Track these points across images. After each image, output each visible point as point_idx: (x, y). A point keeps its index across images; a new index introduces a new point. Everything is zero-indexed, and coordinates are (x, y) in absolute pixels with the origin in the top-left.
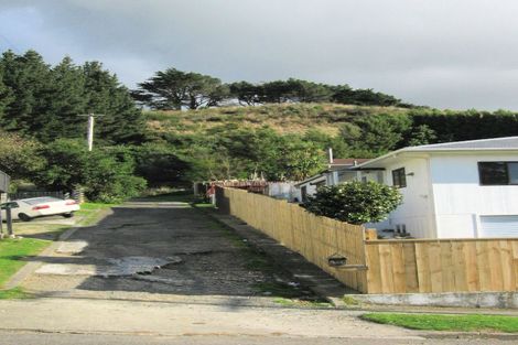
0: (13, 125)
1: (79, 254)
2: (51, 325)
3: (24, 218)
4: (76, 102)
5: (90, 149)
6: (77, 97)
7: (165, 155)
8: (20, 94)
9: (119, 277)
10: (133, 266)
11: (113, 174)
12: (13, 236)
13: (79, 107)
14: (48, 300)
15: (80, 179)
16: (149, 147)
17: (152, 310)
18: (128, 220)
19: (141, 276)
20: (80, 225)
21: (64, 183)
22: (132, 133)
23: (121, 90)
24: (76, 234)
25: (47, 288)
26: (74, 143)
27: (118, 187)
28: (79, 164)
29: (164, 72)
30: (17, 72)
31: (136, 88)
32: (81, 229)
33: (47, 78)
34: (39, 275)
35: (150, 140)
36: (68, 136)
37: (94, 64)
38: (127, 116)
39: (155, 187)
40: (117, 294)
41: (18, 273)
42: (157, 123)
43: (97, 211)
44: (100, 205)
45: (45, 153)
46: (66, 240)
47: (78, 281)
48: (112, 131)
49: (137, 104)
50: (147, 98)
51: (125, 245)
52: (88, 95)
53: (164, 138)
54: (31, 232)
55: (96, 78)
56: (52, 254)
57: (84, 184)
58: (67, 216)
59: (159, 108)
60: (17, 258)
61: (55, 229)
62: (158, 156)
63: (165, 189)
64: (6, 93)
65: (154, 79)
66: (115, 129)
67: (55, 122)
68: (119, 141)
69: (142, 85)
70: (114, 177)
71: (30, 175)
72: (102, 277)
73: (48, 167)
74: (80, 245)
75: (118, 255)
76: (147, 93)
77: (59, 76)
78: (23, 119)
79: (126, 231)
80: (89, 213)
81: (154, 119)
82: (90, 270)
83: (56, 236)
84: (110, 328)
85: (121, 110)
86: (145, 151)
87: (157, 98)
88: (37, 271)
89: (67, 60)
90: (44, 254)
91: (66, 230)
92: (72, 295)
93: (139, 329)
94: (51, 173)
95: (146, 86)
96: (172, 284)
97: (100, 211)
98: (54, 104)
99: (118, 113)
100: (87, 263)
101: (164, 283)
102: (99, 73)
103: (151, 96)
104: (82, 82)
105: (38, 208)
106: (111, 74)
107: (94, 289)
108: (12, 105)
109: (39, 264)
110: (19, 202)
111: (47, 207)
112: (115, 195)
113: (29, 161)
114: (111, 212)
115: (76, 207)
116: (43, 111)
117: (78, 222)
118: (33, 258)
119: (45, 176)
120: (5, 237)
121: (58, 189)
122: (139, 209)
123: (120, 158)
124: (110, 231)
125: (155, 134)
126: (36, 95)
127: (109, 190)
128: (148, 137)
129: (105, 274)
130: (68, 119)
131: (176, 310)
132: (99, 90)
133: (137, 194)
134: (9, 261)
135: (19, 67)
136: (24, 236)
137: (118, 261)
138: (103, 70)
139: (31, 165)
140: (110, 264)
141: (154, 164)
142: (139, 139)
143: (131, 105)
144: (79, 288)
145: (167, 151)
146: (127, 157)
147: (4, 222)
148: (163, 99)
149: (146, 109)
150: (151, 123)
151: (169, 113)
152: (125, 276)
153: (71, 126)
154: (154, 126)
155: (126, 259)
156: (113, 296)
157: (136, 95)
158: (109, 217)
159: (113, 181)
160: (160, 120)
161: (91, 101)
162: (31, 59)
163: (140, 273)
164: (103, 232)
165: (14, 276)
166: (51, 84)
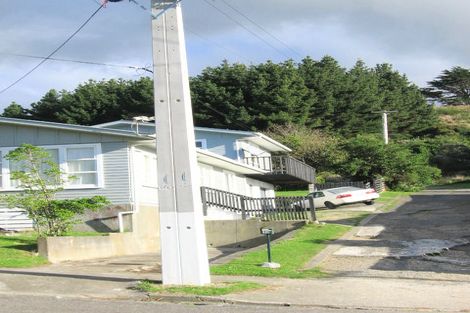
0: (319, 123)
1: (376, 237)
2: (339, 301)
3: (329, 205)
4: (373, 101)
5: (387, 142)
6: (373, 96)
7: (457, 146)
8: (321, 96)
9: (410, 258)
10: (423, 248)
11: (409, 165)
12: (317, 222)
13: (376, 105)
14: (342, 279)
15: (380, 170)
16: (441, 139)
17: (436, 288)
18: (423, 206)
19: (430, 258)
20: (379, 212)
21: (366, 173)
22: (427, 127)
23: (412, 88)
24: (374, 220)
25: (344, 269)
26: (372, 137)
27: (415, 177)
28: (377, 157)
29: (450, 70)
30: (317, 75)
31: (427, 86)
32: (380, 214)
33: (344, 80)
34: (337, 257)
35: (443, 134)
36: (369, 131)
37: (385, 66)
38: (420, 112)
39: (450, 176)
40: (405, 273)
41: (318, 255)
42: (449, 117)
43: (397, 198)
44: (400, 193)
45: (346, 148)
46: (365, 225)
47: (372, 262)
48: (408, 126)
49: (428, 101)
50: (437, 95)
51: (419, 229)
52: (383, 94)
53: (456, 130)
54: (336, 218)
55: (388, 79)
56: (351, 238)
57: (383, 175)
58: (368, 203)
59: (449, 104)
60: (319, 242)
61: (356, 215)
62: (451, 147)
63: (459, 178)
64: (309, 94)
65: (442, 77)
66: (411, 124)
67: (355, 119)
68: (415, 134)
69: (432, 83)
70: (411, 167)
71: (335, 168)
72: (394, 258)
73: (350, 160)
74: (378, 229)
75: (411, 239)
76: (436, 90)
77: (354, 77)
78: (327, 118)
79: (421, 217)
80: (389, 200)
81: (446, 114)
82: (383, 252)
83: (356, 222)
84: (392, 305)
85: (414, 107)
86: (439, 142)
87: (447, 95)
88: (337, 253)
89: (360, 63)
90: (344, 238)
91: (367, 215)
92: (364, 274)
93: (419, 305)
94: (353, 165)
95: (435, 84)
96: (458, 265)
97: (399, 198)
98: (353, 103)
99: (411, 109)
100: (381, 246)
101: (450, 263)
102: (390, 74)
103: (441, 93)
104: (376, 83)
105: (342, 197)
106: (401, 74)
107: (385, 269)
108: (315, 105)
109: (337, 246)
110: (325, 192)
111: (350, 196)
112: (413, 184)
113: (333, 154)
114: (409, 199)
115: (376, 195)
116: (344, 109)
117: (377, 209)
118: (334, 242)
119: (349, 168)
120: (310, 223)
121: (360, 179)
122: (435, 196)
123: (416, 150)
124: (406, 217)
125: (448, 127)
126: (336, 96)
127: (407, 179)
128: (442, 130)
129: (397, 256)
130: (367, 116)
131: (457, 289)
132: (391, 89)
133: (434, 182)
134: (312, 244)
135: (318, 71)
136: (327, 222)
137: (410, 244)
138: (393, 70)
139: (334, 158)
140: (403, 246)
141: (448, 155)
142: (434, 132)
143: (423, 101)
144: (372, 268)
145: (459, 143)
146: (423, 149)
147: (308, 209)
148: (452, 95)
149: (437, 105)
150: (444, 118)
151: (459, 108)
152: (415, 257)
153: (371, 122)
154: (446, 119)
155: (418, 242)
156: (401, 275)
157: (426, 93)
158: (407, 204)
159: (410, 171)
160: (452, 114)
161: (386, 99)
162: (327, 63)
163: (430, 255)
164: (399, 217)
165: (314, 258)
166: (348, 86)
